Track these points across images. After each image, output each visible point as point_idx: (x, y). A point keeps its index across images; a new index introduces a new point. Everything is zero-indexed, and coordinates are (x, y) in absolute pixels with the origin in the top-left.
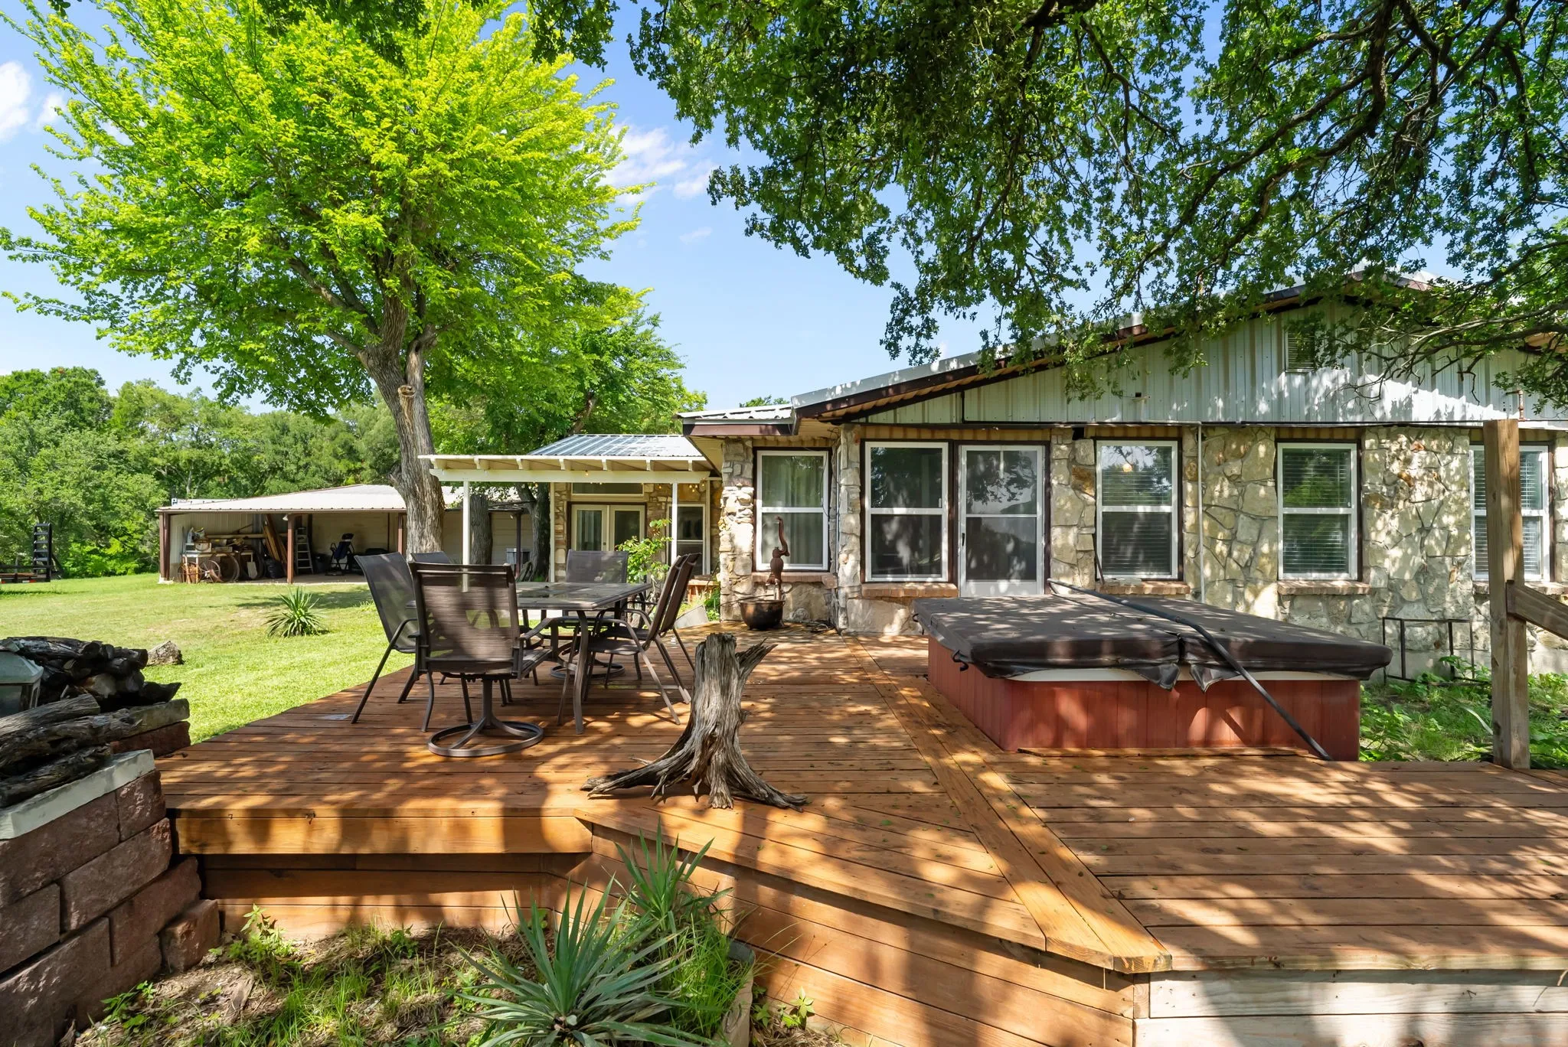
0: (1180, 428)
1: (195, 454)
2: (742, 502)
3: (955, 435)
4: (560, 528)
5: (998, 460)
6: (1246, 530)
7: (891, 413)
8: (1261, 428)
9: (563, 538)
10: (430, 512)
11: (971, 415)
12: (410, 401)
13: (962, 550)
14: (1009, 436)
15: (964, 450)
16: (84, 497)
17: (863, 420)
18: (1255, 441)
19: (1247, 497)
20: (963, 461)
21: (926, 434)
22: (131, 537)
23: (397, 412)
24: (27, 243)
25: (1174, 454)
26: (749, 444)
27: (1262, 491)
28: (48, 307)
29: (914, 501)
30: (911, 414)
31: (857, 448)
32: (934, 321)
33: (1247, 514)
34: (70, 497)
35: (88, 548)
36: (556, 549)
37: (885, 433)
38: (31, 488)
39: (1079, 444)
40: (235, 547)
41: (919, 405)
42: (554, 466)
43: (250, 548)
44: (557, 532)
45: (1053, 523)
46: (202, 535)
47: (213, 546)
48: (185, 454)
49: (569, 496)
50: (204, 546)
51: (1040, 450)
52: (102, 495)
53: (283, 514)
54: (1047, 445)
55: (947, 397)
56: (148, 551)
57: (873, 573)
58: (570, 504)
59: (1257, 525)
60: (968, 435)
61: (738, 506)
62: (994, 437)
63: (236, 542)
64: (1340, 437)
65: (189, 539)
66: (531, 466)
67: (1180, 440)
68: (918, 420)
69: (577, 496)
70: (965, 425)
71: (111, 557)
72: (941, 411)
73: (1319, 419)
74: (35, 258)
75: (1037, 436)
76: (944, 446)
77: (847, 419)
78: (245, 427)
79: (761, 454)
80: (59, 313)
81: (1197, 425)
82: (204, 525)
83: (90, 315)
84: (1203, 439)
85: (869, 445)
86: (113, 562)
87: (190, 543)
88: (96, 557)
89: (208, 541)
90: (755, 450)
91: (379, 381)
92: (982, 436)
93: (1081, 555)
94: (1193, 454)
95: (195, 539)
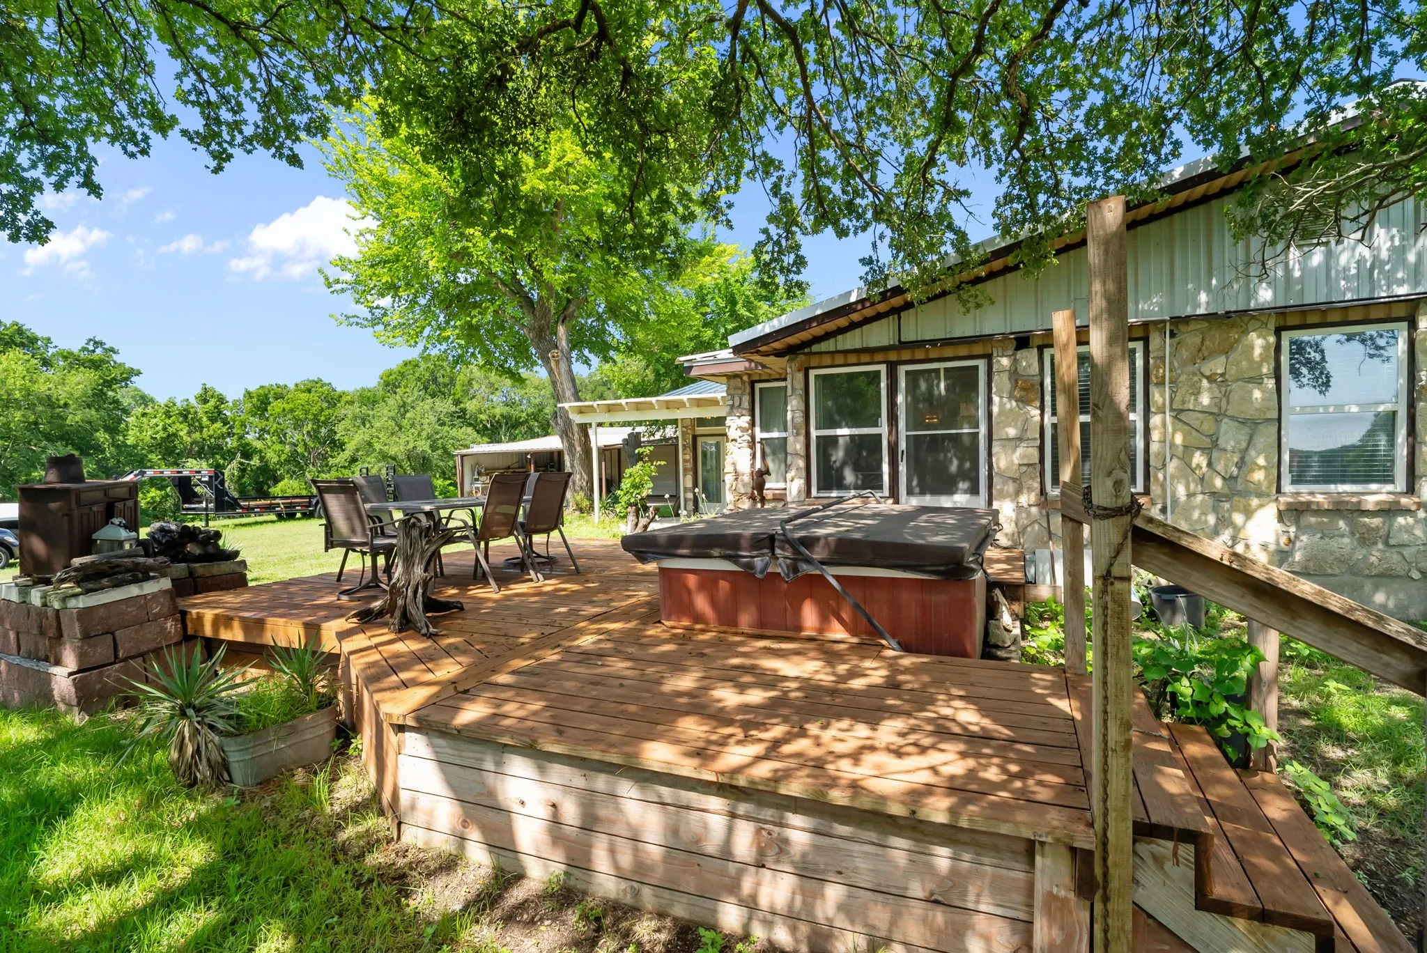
0: (1146, 325)
1: (505, 410)
2: (743, 430)
3: (893, 356)
4: (687, 457)
5: (938, 378)
6: (1231, 437)
7: (832, 341)
8: (1253, 317)
9: (689, 465)
10: (578, 449)
11: (909, 335)
12: (557, 362)
13: (903, 468)
14: (948, 352)
15: (902, 370)
16: (431, 446)
17: (807, 350)
18: (1246, 332)
19: (1234, 398)
20: (902, 384)
21: (865, 358)
23: (551, 372)
24: (337, 282)
25: (1139, 356)
26: (745, 378)
27: (1257, 394)
28: (352, 320)
29: (856, 422)
30: (851, 341)
31: (800, 376)
32: (803, 257)
33: (1233, 418)
34: (424, 446)
36: (685, 475)
37: (827, 360)
38: (403, 439)
39: (1020, 354)
41: (858, 331)
42: (680, 405)
44: (685, 461)
45: (994, 437)
47: (490, 478)
48: (498, 411)
49: (694, 430)
50: (483, 478)
51: (981, 364)
53: (527, 453)
54: (989, 357)
55: (884, 321)
57: (819, 489)
58: (695, 438)
59: (1247, 430)
60: (906, 355)
61: (739, 433)
62: (933, 355)
64: (1382, 315)
65: (476, 474)
66: (668, 405)
67: (1146, 340)
68: (858, 345)
69: (700, 430)
70: (903, 345)
72: (880, 334)
73: (1349, 296)
74: (343, 290)
75: (978, 349)
76: (883, 368)
77: (791, 351)
78: (536, 388)
79: (758, 386)
80: (357, 324)
81: (1164, 321)
82: (486, 463)
83: (374, 322)
84: (1172, 335)
85: (812, 373)
87: (476, 477)
89: (488, 474)
90: (752, 383)
91: (537, 348)
92: (920, 354)
93: (1024, 468)
94: (1161, 354)
95: (480, 474)
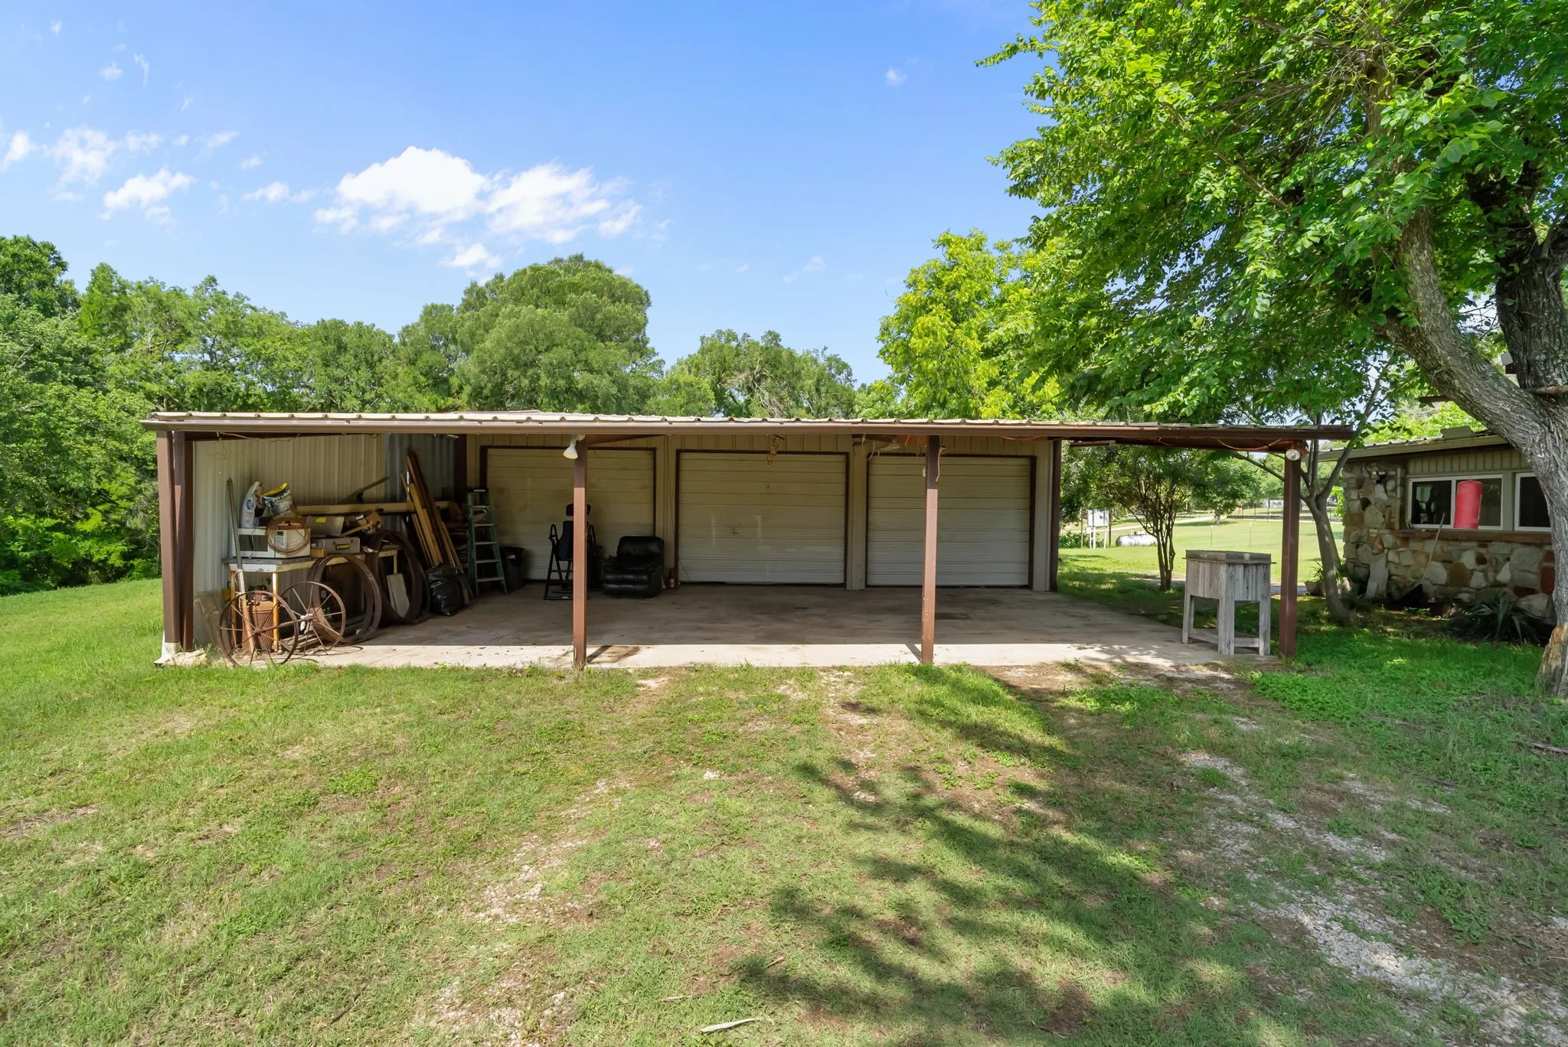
22: (115, 507)
35: (49, 522)
40: (366, 539)
43: (393, 538)
46: (284, 505)
47: (315, 537)
52: (44, 423)
56: (142, 526)
63: (366, 524)
65: (248, 515)
71: (86, 536)
86: (88, 544)
87: (250, 530)
88: (60, 535)
89: (302, 520)
95: (264, 517)
